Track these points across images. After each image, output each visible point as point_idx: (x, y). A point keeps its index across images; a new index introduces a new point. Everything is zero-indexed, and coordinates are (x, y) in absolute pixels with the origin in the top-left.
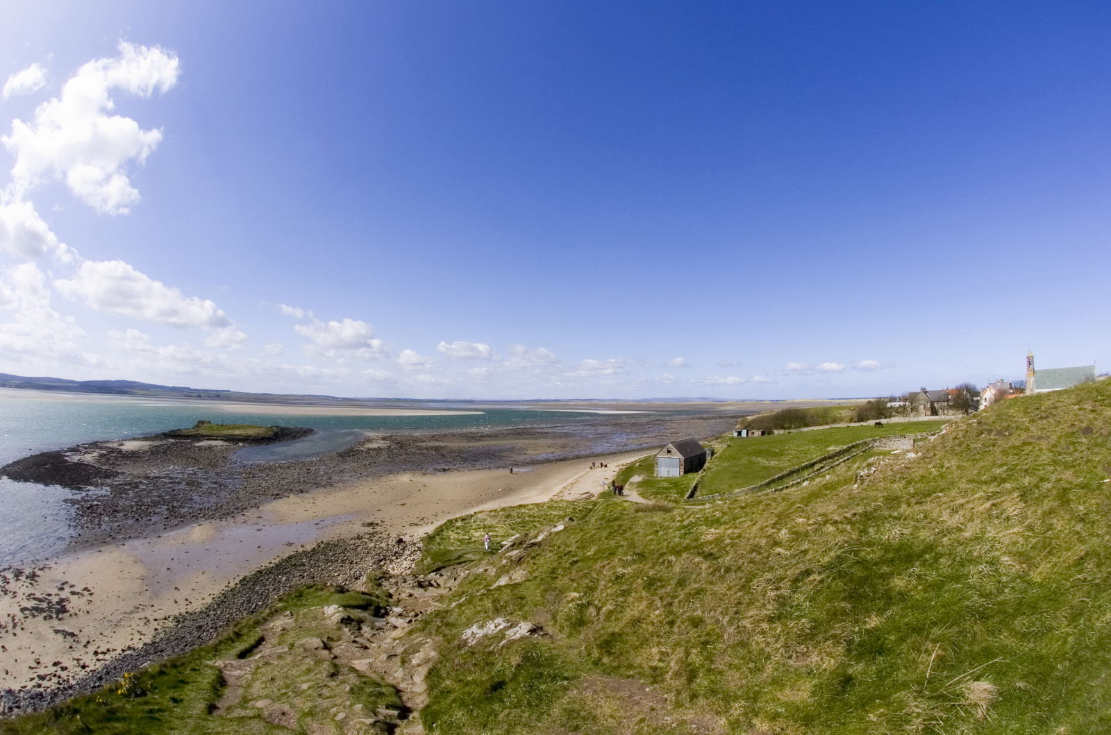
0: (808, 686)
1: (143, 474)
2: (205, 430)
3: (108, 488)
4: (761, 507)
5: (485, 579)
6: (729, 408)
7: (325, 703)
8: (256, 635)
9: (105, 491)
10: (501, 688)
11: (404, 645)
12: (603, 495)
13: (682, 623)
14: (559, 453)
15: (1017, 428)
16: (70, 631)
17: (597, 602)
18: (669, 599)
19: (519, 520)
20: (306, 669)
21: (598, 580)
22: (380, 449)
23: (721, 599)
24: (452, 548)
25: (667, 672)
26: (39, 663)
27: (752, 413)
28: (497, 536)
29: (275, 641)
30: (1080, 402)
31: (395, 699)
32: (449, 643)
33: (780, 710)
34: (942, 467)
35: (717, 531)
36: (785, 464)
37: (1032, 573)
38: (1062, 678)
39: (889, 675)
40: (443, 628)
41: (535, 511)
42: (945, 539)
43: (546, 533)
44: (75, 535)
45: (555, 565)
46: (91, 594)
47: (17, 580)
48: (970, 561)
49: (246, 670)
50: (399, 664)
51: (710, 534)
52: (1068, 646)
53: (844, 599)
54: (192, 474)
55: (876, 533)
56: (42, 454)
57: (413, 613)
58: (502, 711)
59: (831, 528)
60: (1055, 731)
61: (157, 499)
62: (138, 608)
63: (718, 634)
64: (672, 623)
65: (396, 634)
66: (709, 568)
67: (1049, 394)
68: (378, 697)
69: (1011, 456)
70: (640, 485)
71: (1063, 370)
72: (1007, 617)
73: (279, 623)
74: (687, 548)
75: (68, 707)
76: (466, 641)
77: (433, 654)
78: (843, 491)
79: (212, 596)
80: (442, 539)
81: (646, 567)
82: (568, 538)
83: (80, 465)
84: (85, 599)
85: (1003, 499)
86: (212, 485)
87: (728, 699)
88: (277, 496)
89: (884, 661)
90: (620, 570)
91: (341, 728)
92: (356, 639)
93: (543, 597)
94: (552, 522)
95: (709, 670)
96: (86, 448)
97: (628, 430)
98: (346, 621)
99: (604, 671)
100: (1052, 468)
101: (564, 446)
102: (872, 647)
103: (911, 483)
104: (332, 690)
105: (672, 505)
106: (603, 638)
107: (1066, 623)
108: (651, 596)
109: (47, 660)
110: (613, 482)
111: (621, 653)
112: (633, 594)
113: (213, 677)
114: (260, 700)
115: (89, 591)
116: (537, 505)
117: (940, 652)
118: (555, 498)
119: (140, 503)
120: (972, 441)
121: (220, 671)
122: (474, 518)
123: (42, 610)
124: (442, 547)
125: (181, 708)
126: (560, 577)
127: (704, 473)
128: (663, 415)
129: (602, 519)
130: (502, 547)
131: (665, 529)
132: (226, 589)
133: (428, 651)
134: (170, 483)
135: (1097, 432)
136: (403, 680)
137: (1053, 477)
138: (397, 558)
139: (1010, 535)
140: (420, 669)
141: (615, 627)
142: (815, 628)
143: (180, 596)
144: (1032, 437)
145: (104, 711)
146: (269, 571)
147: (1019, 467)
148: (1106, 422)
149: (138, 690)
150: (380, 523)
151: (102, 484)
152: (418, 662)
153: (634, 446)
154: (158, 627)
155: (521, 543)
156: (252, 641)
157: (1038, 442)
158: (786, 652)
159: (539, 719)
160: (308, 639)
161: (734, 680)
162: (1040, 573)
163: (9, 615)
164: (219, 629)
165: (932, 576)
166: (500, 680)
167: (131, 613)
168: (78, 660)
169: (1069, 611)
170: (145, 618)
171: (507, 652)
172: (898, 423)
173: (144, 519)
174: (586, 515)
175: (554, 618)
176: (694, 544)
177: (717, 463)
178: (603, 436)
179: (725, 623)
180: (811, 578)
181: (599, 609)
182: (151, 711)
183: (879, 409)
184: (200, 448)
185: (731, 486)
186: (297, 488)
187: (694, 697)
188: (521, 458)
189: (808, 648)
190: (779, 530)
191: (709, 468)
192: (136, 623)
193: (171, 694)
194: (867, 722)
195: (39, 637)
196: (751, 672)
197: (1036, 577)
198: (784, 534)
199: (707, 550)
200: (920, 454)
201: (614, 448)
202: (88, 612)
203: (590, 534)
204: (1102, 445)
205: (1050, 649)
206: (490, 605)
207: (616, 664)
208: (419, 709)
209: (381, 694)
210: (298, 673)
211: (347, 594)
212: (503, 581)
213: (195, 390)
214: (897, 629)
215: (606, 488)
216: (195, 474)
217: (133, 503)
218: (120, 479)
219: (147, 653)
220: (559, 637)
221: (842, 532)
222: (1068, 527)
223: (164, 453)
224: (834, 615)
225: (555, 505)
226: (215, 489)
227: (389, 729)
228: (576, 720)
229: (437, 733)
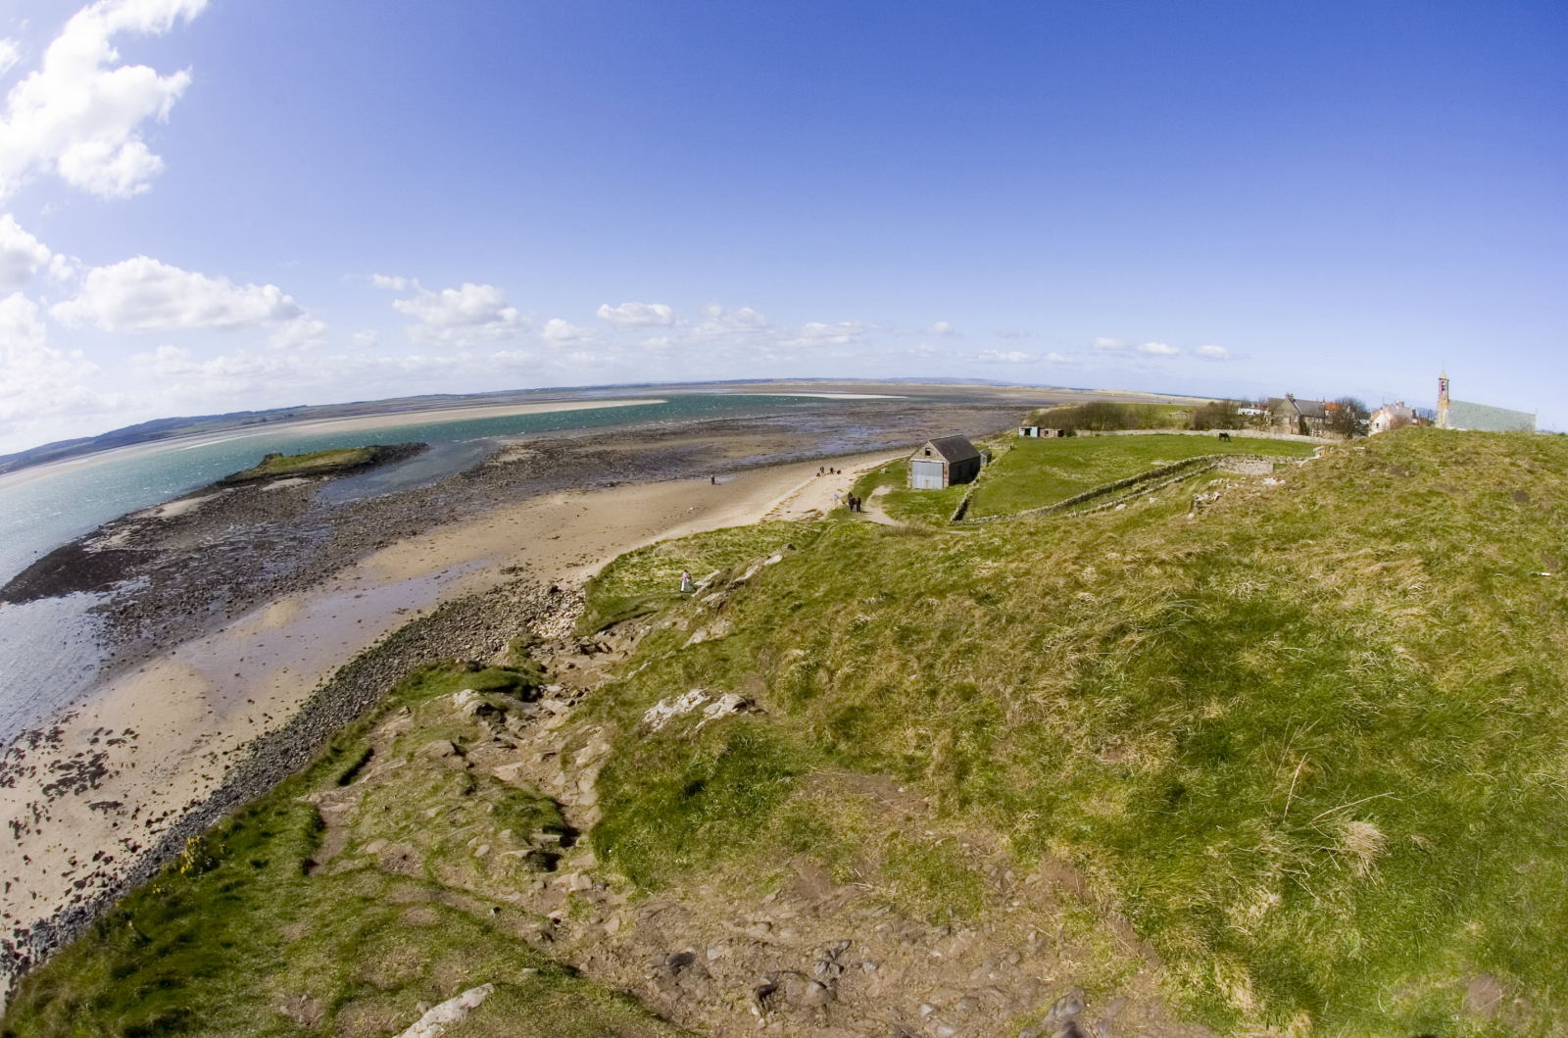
0: (1123, 795)
1: (193, 546)
2: (275, 466)
3: (147, 578)
4: (1057, 535)
5: (673, 637)
6: (1012, 395)
7: (460, 834)
8: (362, 747)
9: (142, 582)
10: (700, 790)
11: (564, 737)
12: (835, 513)
13: (948, 693)
14: (773, 454)
15: (1422, 468)
16: (110, 799)
17: (829, 662)
18: (928, 659)
19: (718, 551)
20: (433, 788)
21: (830, 632)
22: (521, 461)
23: (1001, 661)
24: (627, 595)
25: (928, 765)
26: (74, 864)
27: (1046, 404)
29: (387, 752)
30: (1513, 454)
31: (556, 818)
32: (626, 729)
33: (1084, 828)
34: (1314, 504)
35: (996, 564)
36: (1092, 479)
37: (1436, 677)
38: (1475, 844)
39: (1236, 791)
40: (617, 709)
41: (740, 538)
42: (1316, 606)
43: (757, 566)
44: (105, 656)
45: (770, 611)
46: (135, 738)
47: (36, 747)
48: (1351, 643)
49: (351, 801)
50: (559, 766)
51: (985, 568)
52: (1484, 801)
53: (1173, 673)
54: (261, 532)
55: (1220, 584)
56: (53, 554)
57: (575, 692)
58: (701, 825)
59: (1156, 571)
60: (1463, 927)
61: (215, 577)
62: (200, 741)
63: (997, 711)
64: (933, 694)
65: (552, 723)
66: (985, 616)
67: (1468, 434)
68: (531, 818)
69: (1411, 506)
70: (887, 499)
71: (1491, 408)
72: (1400, 735)
73: (391, 726)
74: (954, 587)
75: (117, 915)
76: (649, 725)
77: (605, 747)
78: (1173, 521)
79: (299, 703)
80: (612, 583)
81: (897, 613)
82: (788, 572)
83: (106, 553)
84: (127, 746)
85: (1398, 563)
86: (291, 543)
87: (1012, 807)
88: (381, 545)
89: (1228, 770)
90: (861, 617)
91: (484, 868)
92: (499, 736)
93: (754, 656)
94: (765, 552)
95: (986, 763)
96: (111, 528)
97: (869, 422)
98: (484, 711)
99: (841, 762)
100: (1469, 535)
101: (780, 445)
102: (1210, 747)
103: (1269, 520)
104: (469, 813)
105: (932, 528)
106: (837, 715)
107: (1483, 764)
108: (906, 653)
109: (85, 855)
110: (850, 495)
111: (864, 736)
112: (879, 652)
113: (307, 820)
114: (372, 841)
115: (132, 733)
116: (742, 527)
117: (1308, 769)
118: (768, 518)
119: (192, 588)
120: (1358, 474)
121: (317, 810)
122: (656, 550)
123: (72, 781)
124: (612, 595)
125: (267, 874)
126: (777, 628)
127: (978, 486)
128: (923, 402)
129: (835, 544)
130: (696, 589)
131: (923, 560)
132: (318, 689)
133: (598, 744)
134: (232, 550)
135: (1535, 502)
136: (566, 788)
137: (1471, 549)
138: (551, 616)
139: (1408, 615)
140: (588, 771)
141: (855, 699)
142: (1131, 711)
143: (255, 711)
144: (1441, 486)
145: (164, 905)
146: (376, 654)
147: (1422, 524)
148: (1548, 492)
149: (207, 862)
150: (523, 565)
151: (138, 574)
152: (584, 761)
153: (878, 445)
154: (230, 763)
155: (721, 583)
156: (357, 757)
157: (1451, 494)
158: (1093, 743)
159: (752, 835)
160: (433, 743)
161: (1020, 780)
162: (1449, 681)
163: (28, 805)
164: (313, 750)
165: (1297, 655)
166: (698, 778)
167: (192, 749)
168: (126, 840)
169: (1487, 746)
170: (211, 754)
171: (707, 739)
172: (1252, 439)
173: (200, 610)
174: (812, 543)
175: (770, 687)
176: (964, 581)
177: (996, 472)
178: (836, 430)
179: (1008, 696)
180: (1127, 638)
181: (832, 673)
182: (227, 888)
183: (1226, 415)
184: (270, 494)
185: (1015, 505)
186: (408, 530)
187: (965, 802)
188: (720, 462)
189: (1123, 739)
190: (1083, 567)
191: (984, 479)
192: (200, 765)
193: (252, 856)
194: (1205, 857)
195: (71, 823)
196: (1043, 769)
197: (1442, 684)
198: (1089, 573)
199: (982, 589)
200: (1283, 482)
201: (850, 447)
202: (133, 765)
203: (818, 567)
204: (1541, 522)
205: (1460, 796)
206: (681, 672)
207: (857, 751)
208: (588, 830)
209: (536, 812)
210: (422, 794)
211: (484, 672)
212: (698, 637)
213: (257, 413)
214: (1247, 725)
215: (840, 503)
216: (265, 531)
217: (182, 591)
218: (162, 560)
219: (218, 805)
220: (778, 715)
221: (1171, 576)
222: (1489, 624)
223: (221, 509)
224: (1160, 695)
225: (769, 528)
226: (294, 547)
227: (550, 862)
228: (803, 835)
229: (614, 862)
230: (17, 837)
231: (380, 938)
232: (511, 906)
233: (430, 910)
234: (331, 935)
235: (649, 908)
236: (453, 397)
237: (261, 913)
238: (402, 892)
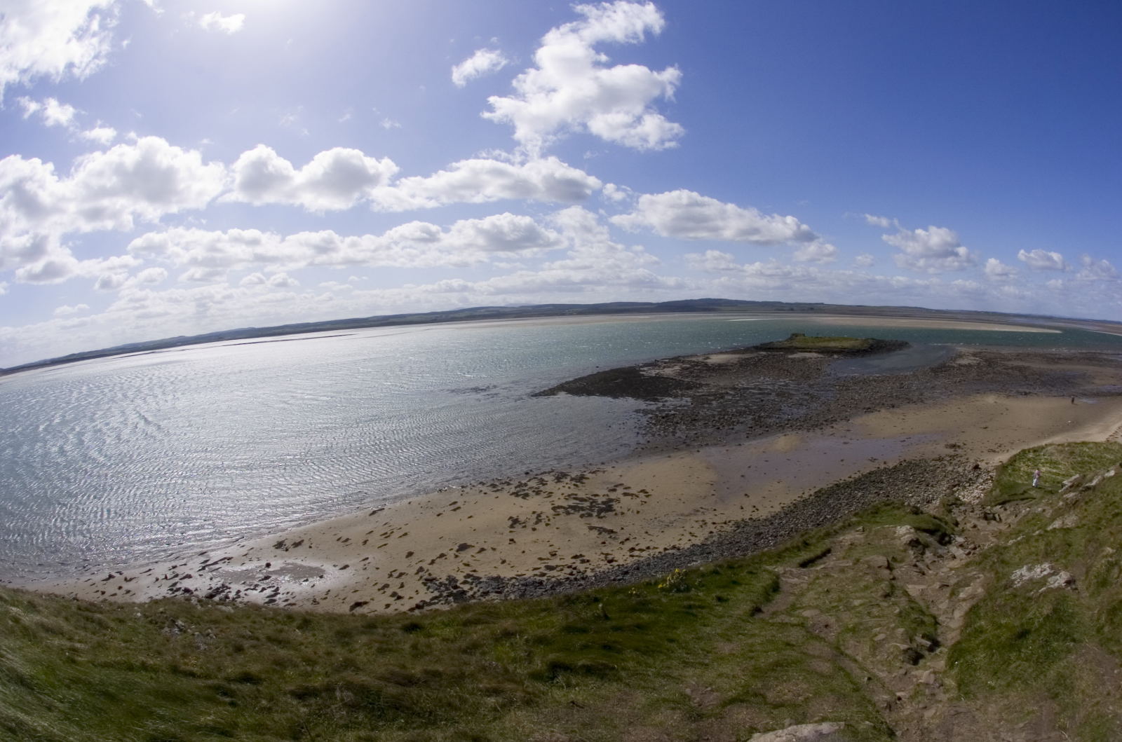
1: (730, 385)
2: (799, 342)
3: (689, 399)
5: (1040, 520)
7: (871, 622)
8: (824, 546)
9: (687, 401)
10: (1025, 637)
11: (958, 576)
16: (608, 527)
19: (1079, 459)
20: (864, 586)
22: (970, 365)
24: (1020, 482)
26: (554, 555)
28: (1059, 474)
29: (840, 554)
31: (930, 630)
32: (998, 581)
40: (997, 564)
41: (1093, 451)
43: (1100, 477)
44: (642, 441)
45: (1101, 514)
46: (647, 496)
47: (559, 482)
49: (804, 579)
50: (948, 595)
54: (783, 385)
56: (612, 371)
57: (972, 546)
61: (744, 409)
62: (698, 511)
65: (953, 564)
68: (918, 625)
73: (848, 537)
75: (586, 596)
76: (1013, 582)
77: (980, 590)
79: (782, 505)
80: (1014, 470)
82: (1116, 486)
83: (658, 378)
84: (638, 500)
86: (804, 397)
88: (869, 410)
91: (875, 649)
92: (918, 563)
93: (1086, 547)
94: (1105, 466)
96: (665, 363)
98: (914, 543)
99: (1100, 640)
104: (882, 610)
106: (1113, 604)
109: (568, 553)
113: (769, 582)
114: (809, 609)
115: (646, 493)
116: (1096, 443)
118: (1110, 439)
119: (723, 413)
121: (778, 577)
122: (1044, 451)
123: (582, 509)
124: (1011, 479)
125: (724, 607)
126: (1103, 529)
130: (1062, 486)
132: (799, 499)
133: (976, 588)
134: (760, 394)
136: (945, 612)
138: (970, 486)
140: (964, 604)
143: (748, 503)
145: (633, 602)
146: (847, 485)
149: (682, 586)
150: (961, 444)
151: (683, 395)
152: (964, 596)
154: (714, 530)
155: (1078, 486)
156: (819, 552)
159: (1036, 678)
160: (874, 556)
163: (534, 512)
164: (779, 538)
166: (1028, 628)
167: (690, 515)
168: (607, 554)
170: (703, 521)
171: (1043, 601)
173: (726, 428)
175: (1087, 573)
182: (690, 607)
184: (793, 360)
186: (891, 403)
188: (1089, 387)
192: (691, 525)
193: (718, 593)
195: (567, 532)
202: (638, 512)
206: (1043, 547)
208: (948, 645)
209: (923, 622)
210: (855, 589)
211: (921, 516)
212: (1057, 524)
213: (788, 304)
216: (787, 385)
217: (716, 413)
218: (704, 390)
219: (692, 554)
220: (1084, 595)
223: (755, 365)
225: (1110, 447)
226: (806, 400)
227: (916, 658)
228: (1061, 688)
229: (955, 671)
230: (512, 526)
231: (787, 671)
232: (879, 679)
233: (828, 665)
234: (752, 658)
235: (957, 709)
236: (928, 310)
237: (708, 629)
238: (815, 648)
